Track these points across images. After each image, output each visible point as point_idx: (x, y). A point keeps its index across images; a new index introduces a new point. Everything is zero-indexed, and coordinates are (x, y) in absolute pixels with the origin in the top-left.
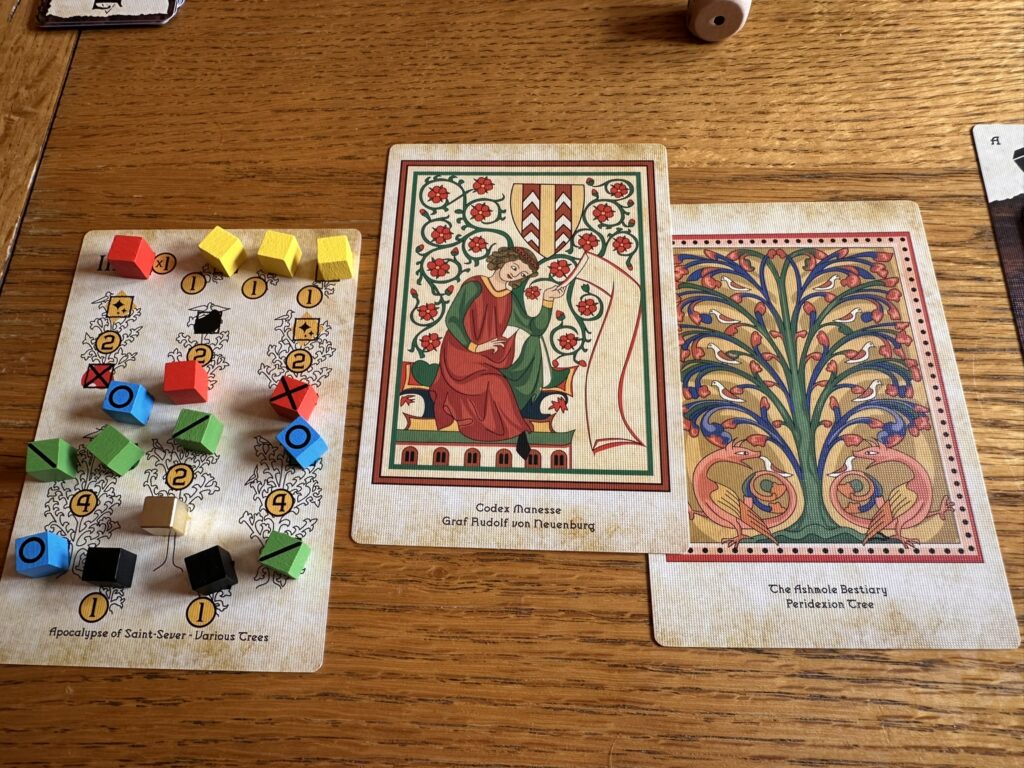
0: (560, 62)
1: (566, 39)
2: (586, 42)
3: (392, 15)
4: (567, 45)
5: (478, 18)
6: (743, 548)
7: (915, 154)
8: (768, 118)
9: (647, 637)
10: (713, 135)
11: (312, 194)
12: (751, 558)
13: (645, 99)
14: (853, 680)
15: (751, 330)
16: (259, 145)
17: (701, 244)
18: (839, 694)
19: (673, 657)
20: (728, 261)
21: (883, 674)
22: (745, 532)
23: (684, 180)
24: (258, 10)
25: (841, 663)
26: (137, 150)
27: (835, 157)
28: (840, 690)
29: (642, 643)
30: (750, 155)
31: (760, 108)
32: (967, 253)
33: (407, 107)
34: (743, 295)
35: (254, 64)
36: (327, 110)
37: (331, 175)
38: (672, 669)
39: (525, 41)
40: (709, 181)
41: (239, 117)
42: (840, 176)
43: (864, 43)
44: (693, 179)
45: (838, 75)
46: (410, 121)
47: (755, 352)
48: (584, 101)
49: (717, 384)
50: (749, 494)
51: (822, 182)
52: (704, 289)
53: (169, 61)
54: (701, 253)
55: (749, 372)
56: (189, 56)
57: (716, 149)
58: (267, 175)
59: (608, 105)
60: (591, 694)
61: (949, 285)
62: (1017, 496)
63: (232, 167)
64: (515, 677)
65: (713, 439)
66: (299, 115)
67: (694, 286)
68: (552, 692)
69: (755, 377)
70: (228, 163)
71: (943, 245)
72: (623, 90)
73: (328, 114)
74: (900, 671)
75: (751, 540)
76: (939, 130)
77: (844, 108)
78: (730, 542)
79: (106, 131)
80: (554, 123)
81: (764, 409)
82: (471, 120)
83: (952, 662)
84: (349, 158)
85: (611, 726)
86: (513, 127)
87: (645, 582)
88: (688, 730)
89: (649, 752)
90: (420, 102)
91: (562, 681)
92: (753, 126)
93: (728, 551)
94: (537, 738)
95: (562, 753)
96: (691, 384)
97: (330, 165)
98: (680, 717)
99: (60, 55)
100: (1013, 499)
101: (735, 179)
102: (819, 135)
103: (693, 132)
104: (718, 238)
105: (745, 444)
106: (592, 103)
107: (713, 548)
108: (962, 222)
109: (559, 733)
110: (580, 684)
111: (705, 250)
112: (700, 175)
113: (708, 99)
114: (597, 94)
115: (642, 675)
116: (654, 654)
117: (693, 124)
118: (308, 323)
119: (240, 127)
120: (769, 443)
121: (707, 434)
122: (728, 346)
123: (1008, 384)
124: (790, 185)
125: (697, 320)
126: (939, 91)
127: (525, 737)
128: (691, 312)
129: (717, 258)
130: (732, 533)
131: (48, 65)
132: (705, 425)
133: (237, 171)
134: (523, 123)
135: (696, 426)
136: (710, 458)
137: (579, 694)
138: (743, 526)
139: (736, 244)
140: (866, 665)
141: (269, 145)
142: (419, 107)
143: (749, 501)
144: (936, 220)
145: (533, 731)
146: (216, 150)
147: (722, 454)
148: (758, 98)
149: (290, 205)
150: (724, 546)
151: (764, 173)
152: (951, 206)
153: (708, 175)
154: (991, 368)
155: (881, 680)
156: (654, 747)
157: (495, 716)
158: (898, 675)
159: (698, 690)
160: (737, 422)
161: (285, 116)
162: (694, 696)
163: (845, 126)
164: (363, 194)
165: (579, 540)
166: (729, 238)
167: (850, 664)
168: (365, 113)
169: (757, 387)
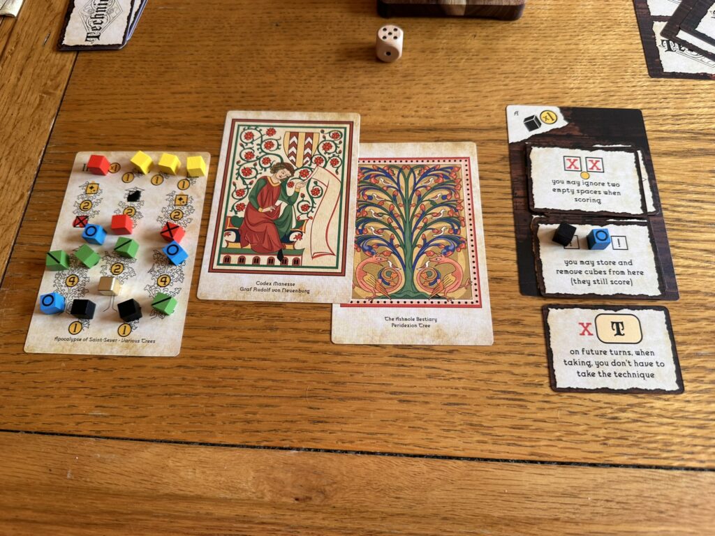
0: (314, 71)
1: (317, 59)
2: (327, 61)
3: (233, 45)
4: (318, 63)
5: (276, 48)
6: (375, 301)
7: (478, 119)
8: (411, 100)
9: (328, 340)
10: (384, 109)
11: (187, 135)
12: (378, 305)
13: (352, 90)
14: (417, 358)
15: (390, 203)
16: (163, 110)
17: (372, 162)
18: (410, 364)
19: (339, 348)
20: (383, 171)
21: (431, 356)
22: (377, 294)
23: (367, 131)
24: (167, 42)
25: (413, 351)
26: (104, 112)
27: (440, 120)
28: (411, 363)
29: (326, 343)
30: (400, 119)
31: (407, 95)
32: (496, 167)
33: (237, 92)
34: (388, 187)
35: (163, 69)
36: (197, 93)
37: (198, 125)
38: (338, 354)
39: (298, 60)
40: (379, 132)
41: (155, 96)
42: (441, 130)
43: (461, 64)
44: (371, 131)
45: (448, 79)
46: (238, 99)
47: (391, 214)
48: (323, 91)
49: (372, 228)
50: (380, 277)
51: (432, 132)
52: (371, 184)
53: (122, 68)
54: (371, 167)
55: (387, 222)
56: (131, 65)
57: (384, 116)
58: (166, 125)
59: (335, 93)
60: (301, 365)
61: (485, 182)
62: (501, 279)
63: (150, 121)
64: (268, 357)
65: (367, 253)
66: (184, 95)
67: (366, 182)
68: (284, 364)
69: (389, 225)
70: (148, 119)
71: (485, 163)
72: (343, 86)
73: (197, 95)
74: (438, 355)
75: (379, 297)
76: (491, 108)
77: (447, 96)
78: (369, 298)
79: (89, 102)
80: (308, 102)
81: (392, 239)
82: (267, 99)
83: (462, 351)
84: (207, 117)
85: (309, 378)
86: (288, 104)
87: (330, 316)
88: (342, 380)
89: (324, 389)
90: (244, 89)
91: (289, 359)
92: (403, 105)
93: (368, 302)
94: (275, 384)
95: (285, 390)
96: (360, 228)
97: (198, 120)
98: (339, 374)
99: (68, 64)
100: (499, 280)
101: (391, 131)
102: (434, 109)
103: (374, 108)
104: (380, 160)
105: (382, 255)
106: (327, 92)
107: (361, 301)
108: (495, 152)
109: (285, 381)
110: (297, 360)
111: (373, 165)
112: (375, 129)
113: (383, 91)
114: (330, 88)
115: (324, 356)
116: (331, 347)
117: (375, 103)
118: (182, 197)
119: (154, 101)
120: (393, 255)
121: (364, 251)
122: (379, 210)
123: (505, 228)
124: (417, 134)
125: (366, 198)
126: (494, 88)
127: (270, 383)
128: (363, 195)
129: (378, 169)
130: (371, 295)
131: (62, 69)
132: (364, 246)
133: (153, 123)
134: (293, 102)
135: (360, 247)
136: (365, 261)
137: (295, 364)
138: (376, 291)
139: (388, 163)
140: (423, 352)
141: (168, 110)
142: (243, 92)
143: (380, 280)
144: (484, 151)
145: (273, 381)
146: (142, 112)
147: (370, 260)
148: (407, 91)
149: (177, 140)
150: (367, 300)
151: (406, 128)
152: (491, 144)
153: (379, 129)
154: (498, 221)
155: (429, 358)
156: (327, 387)
157: (257, 374)
158: (437, 356)
159: (349, 362)
160: (379, 245)
161: (177, 96)
162: (346, 365)
163: (448, 105)
164: (212, 135)
165: (302, 298)
166: (385, 160)
167: (417, 351)
168: (217, 95)
169: (390, 230)
